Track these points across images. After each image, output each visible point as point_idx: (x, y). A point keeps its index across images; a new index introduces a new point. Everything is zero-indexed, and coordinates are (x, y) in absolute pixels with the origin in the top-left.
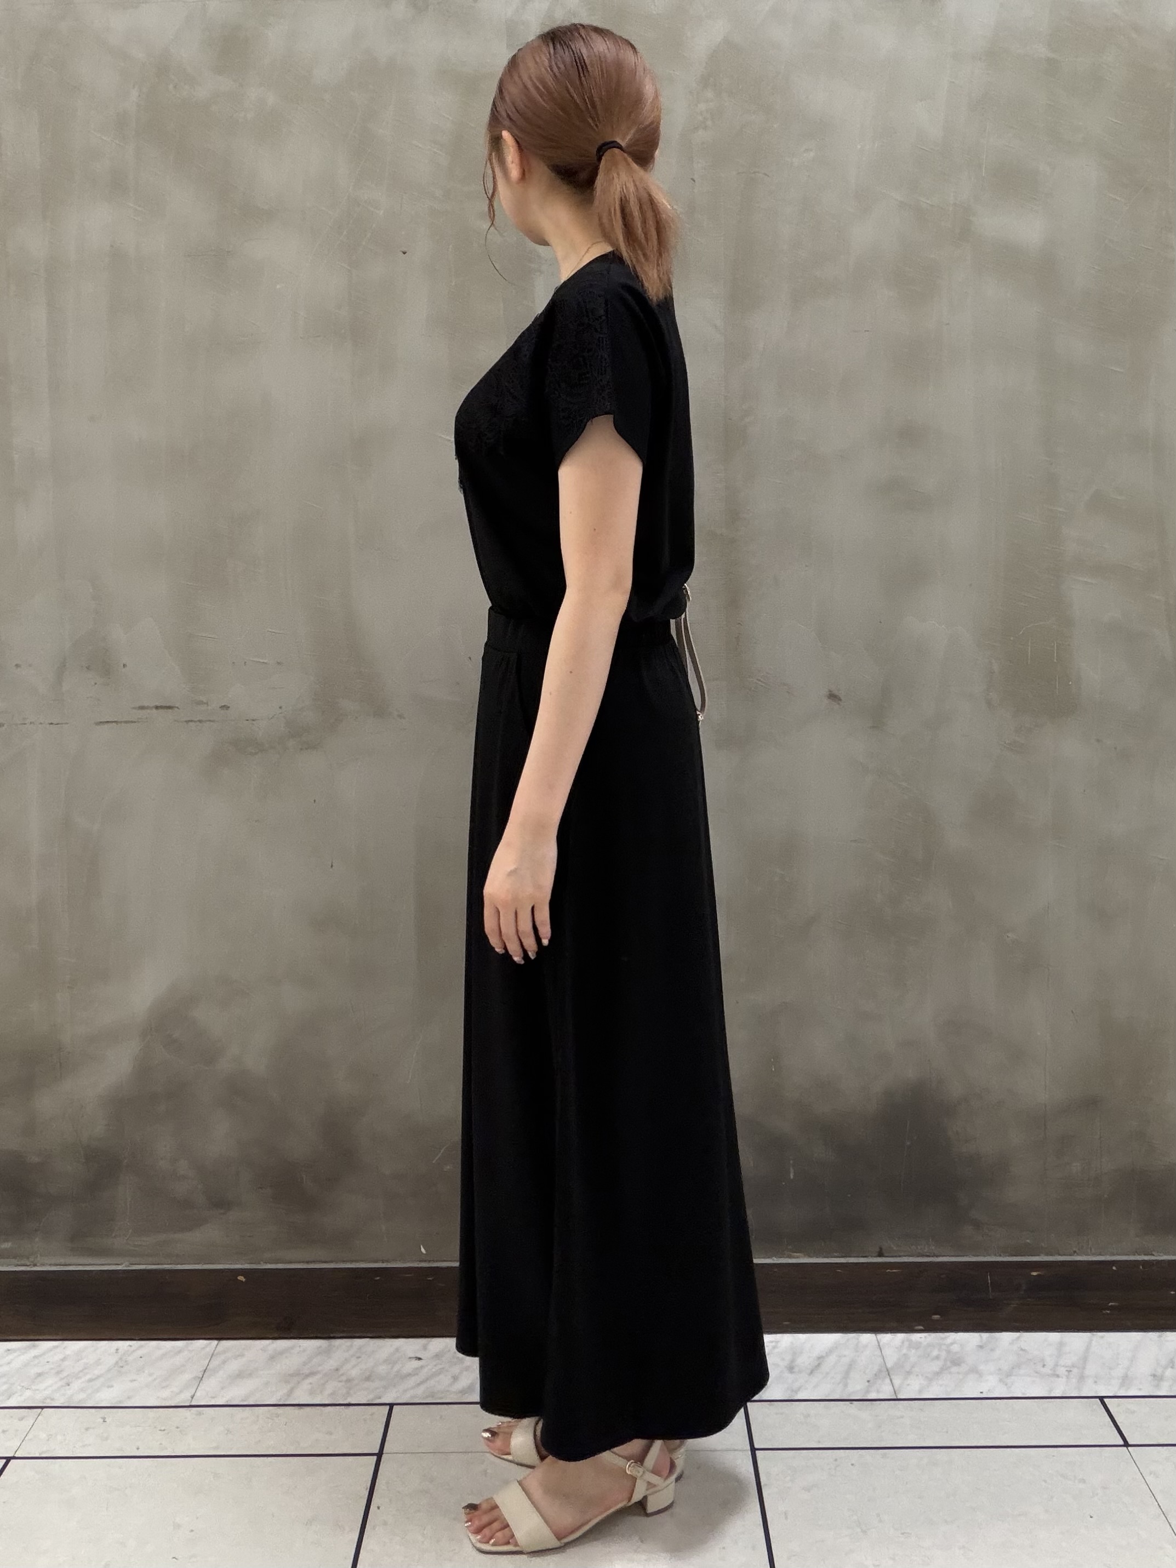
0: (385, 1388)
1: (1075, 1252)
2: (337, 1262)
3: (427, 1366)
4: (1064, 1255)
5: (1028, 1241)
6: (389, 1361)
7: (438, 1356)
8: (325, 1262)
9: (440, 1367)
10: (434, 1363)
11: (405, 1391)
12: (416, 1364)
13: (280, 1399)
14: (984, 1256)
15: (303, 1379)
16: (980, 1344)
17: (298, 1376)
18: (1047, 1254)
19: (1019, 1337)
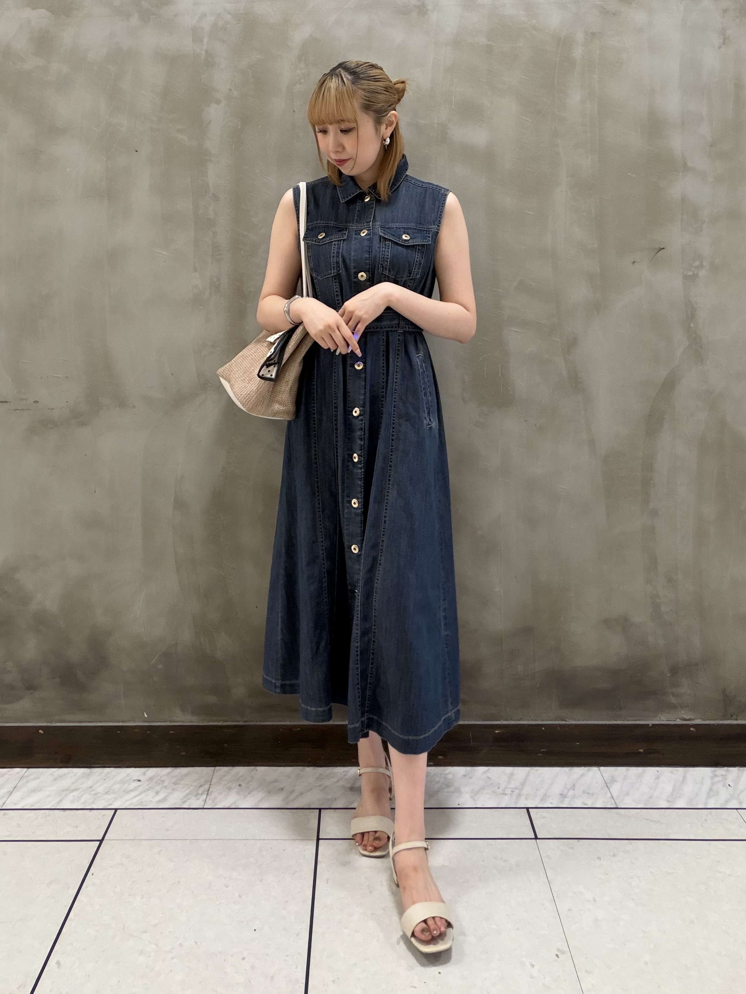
0: (116, 799)
1: (521, 719)
3: (143, 785)
4: (515, 720)
5: (494, 712)
6: (122, 782)
7: (151, 779)
9: (150, 785)
10: (148, 783)
11: (126, 801)
12: (137, 784)
13: (53, 806)
14: (468, 721)
15: (70, 793)
16: (465, 774)
17: (67, 791)
18: (505, 720)
19: (489, 769)
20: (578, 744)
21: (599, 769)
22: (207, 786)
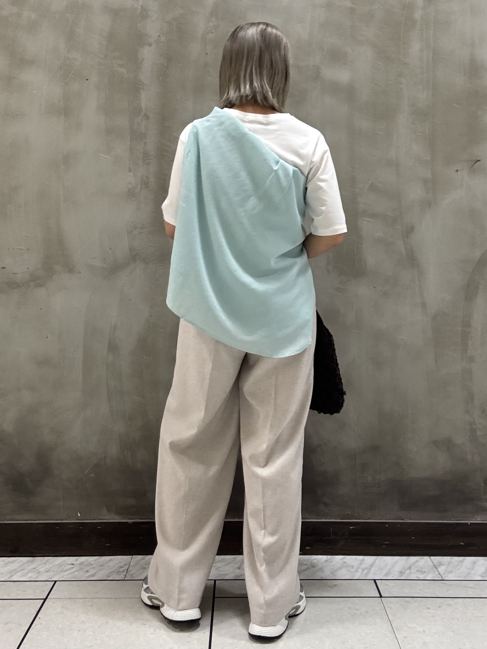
0: (55, 575)
1: (370, 518)
2: (39, 520)
3: (76, 567)
4: (365, 519)
5: (349, 513)
6: (60, 565)
7: (82, 563)
8: (34, 520)
10: (80, 566)
11: (63, 576)
12: (72, 566)
14: (329, 519)
15: (18, 572)
16: (326, 560)
17: (15, 570)
18: (357, 519)
19: (344, 558)
20: (414, 538)
21: (430, 558)
22: (127, 567)
